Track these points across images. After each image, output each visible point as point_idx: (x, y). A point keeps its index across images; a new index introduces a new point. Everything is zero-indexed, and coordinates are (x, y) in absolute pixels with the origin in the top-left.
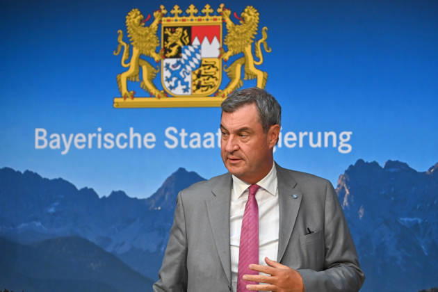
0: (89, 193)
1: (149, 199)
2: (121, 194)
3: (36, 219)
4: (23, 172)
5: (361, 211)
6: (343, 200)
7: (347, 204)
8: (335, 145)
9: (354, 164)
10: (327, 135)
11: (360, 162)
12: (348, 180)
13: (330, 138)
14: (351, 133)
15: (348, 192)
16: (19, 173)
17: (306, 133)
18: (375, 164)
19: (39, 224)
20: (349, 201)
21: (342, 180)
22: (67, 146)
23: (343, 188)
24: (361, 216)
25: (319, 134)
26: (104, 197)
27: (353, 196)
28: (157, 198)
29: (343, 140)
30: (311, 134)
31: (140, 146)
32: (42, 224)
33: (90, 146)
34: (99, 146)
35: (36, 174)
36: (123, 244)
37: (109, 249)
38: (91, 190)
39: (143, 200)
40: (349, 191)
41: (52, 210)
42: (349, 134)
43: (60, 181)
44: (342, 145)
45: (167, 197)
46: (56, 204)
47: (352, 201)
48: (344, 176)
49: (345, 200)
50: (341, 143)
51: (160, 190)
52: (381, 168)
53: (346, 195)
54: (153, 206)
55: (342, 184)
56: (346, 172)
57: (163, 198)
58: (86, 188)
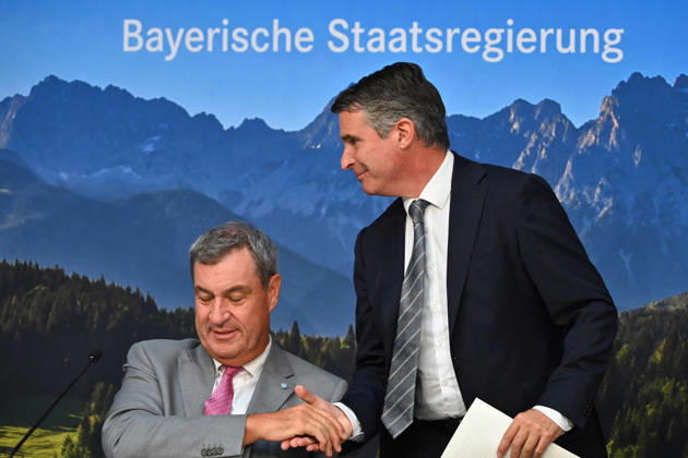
0: (208, 121)
1: (302, 131)
2: (259, 123)
3: (125, 163)
4: (103, 88)
5: (637, 154)
6: (609, 136)
7: (615, 143)
8: (596, 50)
9: (626, 80)
10: (584, 33)
11: (636, 76)
12: (618, 105)
13: (591, 38)
14: (622, 31)
15: (616, 125)
16: (97, 89)
17: (551, 31)
18: (660, 79)
19: (128, 170)
20: (618, 138)
21: (608, 104)
22: (174, 48)
23: (609, 117)
24: (636, 162)
25: (572, 32)
26: (232, 128)
27: (623, 132)
28: (316, 131)
29: (609, 42)
30: (559, 32)
31: (288, 48)
32: (134, 169)
33: (210, 48)
34: (225, 48)
35: (124, 91)
36: (260, 202)
37: (239, 210)
38: (212, 117)
39: (294, 133)
40: (618, 121)
41: (149, 148)
42: (618, 32)
43: (162, 103)
44: (608, 49)
45: (330, 129)
46: (156, 138)
47: (624, 137)
48: (611, 98)
49: (612, 137)
50: (606, 47)
51: (319, 117)
52: (669, 86)
53: (613, 129)
54: (308, 143)
55: (608, 111)
56: (613, 91)
57: (325, 130)
58: (203, 114)
